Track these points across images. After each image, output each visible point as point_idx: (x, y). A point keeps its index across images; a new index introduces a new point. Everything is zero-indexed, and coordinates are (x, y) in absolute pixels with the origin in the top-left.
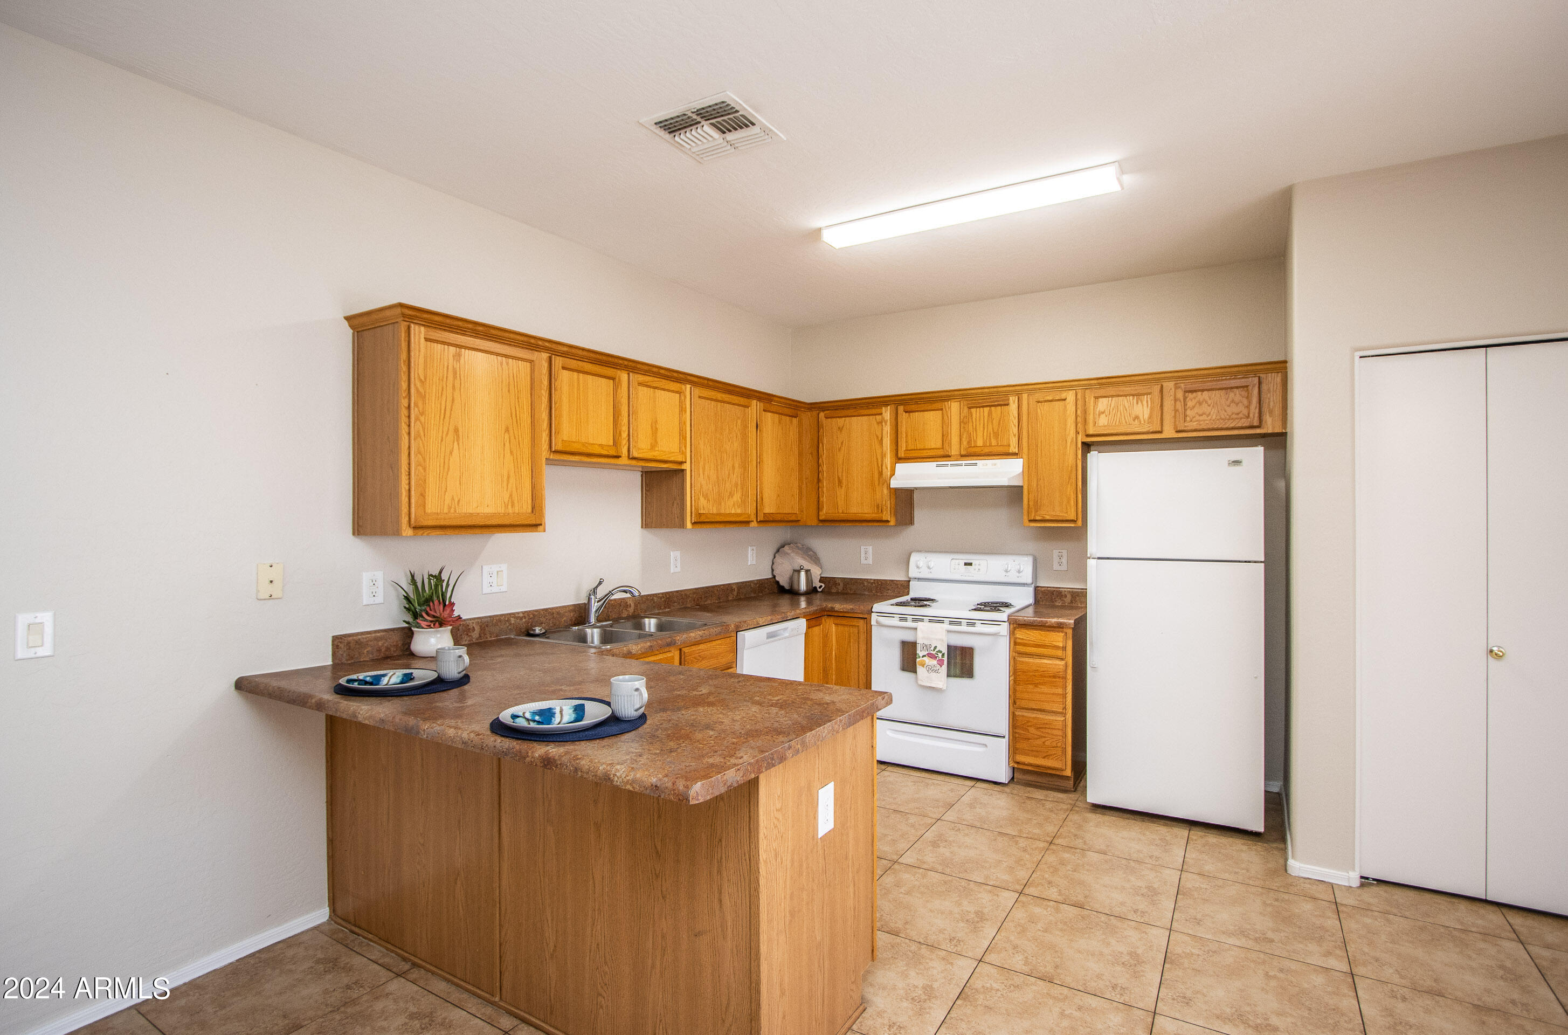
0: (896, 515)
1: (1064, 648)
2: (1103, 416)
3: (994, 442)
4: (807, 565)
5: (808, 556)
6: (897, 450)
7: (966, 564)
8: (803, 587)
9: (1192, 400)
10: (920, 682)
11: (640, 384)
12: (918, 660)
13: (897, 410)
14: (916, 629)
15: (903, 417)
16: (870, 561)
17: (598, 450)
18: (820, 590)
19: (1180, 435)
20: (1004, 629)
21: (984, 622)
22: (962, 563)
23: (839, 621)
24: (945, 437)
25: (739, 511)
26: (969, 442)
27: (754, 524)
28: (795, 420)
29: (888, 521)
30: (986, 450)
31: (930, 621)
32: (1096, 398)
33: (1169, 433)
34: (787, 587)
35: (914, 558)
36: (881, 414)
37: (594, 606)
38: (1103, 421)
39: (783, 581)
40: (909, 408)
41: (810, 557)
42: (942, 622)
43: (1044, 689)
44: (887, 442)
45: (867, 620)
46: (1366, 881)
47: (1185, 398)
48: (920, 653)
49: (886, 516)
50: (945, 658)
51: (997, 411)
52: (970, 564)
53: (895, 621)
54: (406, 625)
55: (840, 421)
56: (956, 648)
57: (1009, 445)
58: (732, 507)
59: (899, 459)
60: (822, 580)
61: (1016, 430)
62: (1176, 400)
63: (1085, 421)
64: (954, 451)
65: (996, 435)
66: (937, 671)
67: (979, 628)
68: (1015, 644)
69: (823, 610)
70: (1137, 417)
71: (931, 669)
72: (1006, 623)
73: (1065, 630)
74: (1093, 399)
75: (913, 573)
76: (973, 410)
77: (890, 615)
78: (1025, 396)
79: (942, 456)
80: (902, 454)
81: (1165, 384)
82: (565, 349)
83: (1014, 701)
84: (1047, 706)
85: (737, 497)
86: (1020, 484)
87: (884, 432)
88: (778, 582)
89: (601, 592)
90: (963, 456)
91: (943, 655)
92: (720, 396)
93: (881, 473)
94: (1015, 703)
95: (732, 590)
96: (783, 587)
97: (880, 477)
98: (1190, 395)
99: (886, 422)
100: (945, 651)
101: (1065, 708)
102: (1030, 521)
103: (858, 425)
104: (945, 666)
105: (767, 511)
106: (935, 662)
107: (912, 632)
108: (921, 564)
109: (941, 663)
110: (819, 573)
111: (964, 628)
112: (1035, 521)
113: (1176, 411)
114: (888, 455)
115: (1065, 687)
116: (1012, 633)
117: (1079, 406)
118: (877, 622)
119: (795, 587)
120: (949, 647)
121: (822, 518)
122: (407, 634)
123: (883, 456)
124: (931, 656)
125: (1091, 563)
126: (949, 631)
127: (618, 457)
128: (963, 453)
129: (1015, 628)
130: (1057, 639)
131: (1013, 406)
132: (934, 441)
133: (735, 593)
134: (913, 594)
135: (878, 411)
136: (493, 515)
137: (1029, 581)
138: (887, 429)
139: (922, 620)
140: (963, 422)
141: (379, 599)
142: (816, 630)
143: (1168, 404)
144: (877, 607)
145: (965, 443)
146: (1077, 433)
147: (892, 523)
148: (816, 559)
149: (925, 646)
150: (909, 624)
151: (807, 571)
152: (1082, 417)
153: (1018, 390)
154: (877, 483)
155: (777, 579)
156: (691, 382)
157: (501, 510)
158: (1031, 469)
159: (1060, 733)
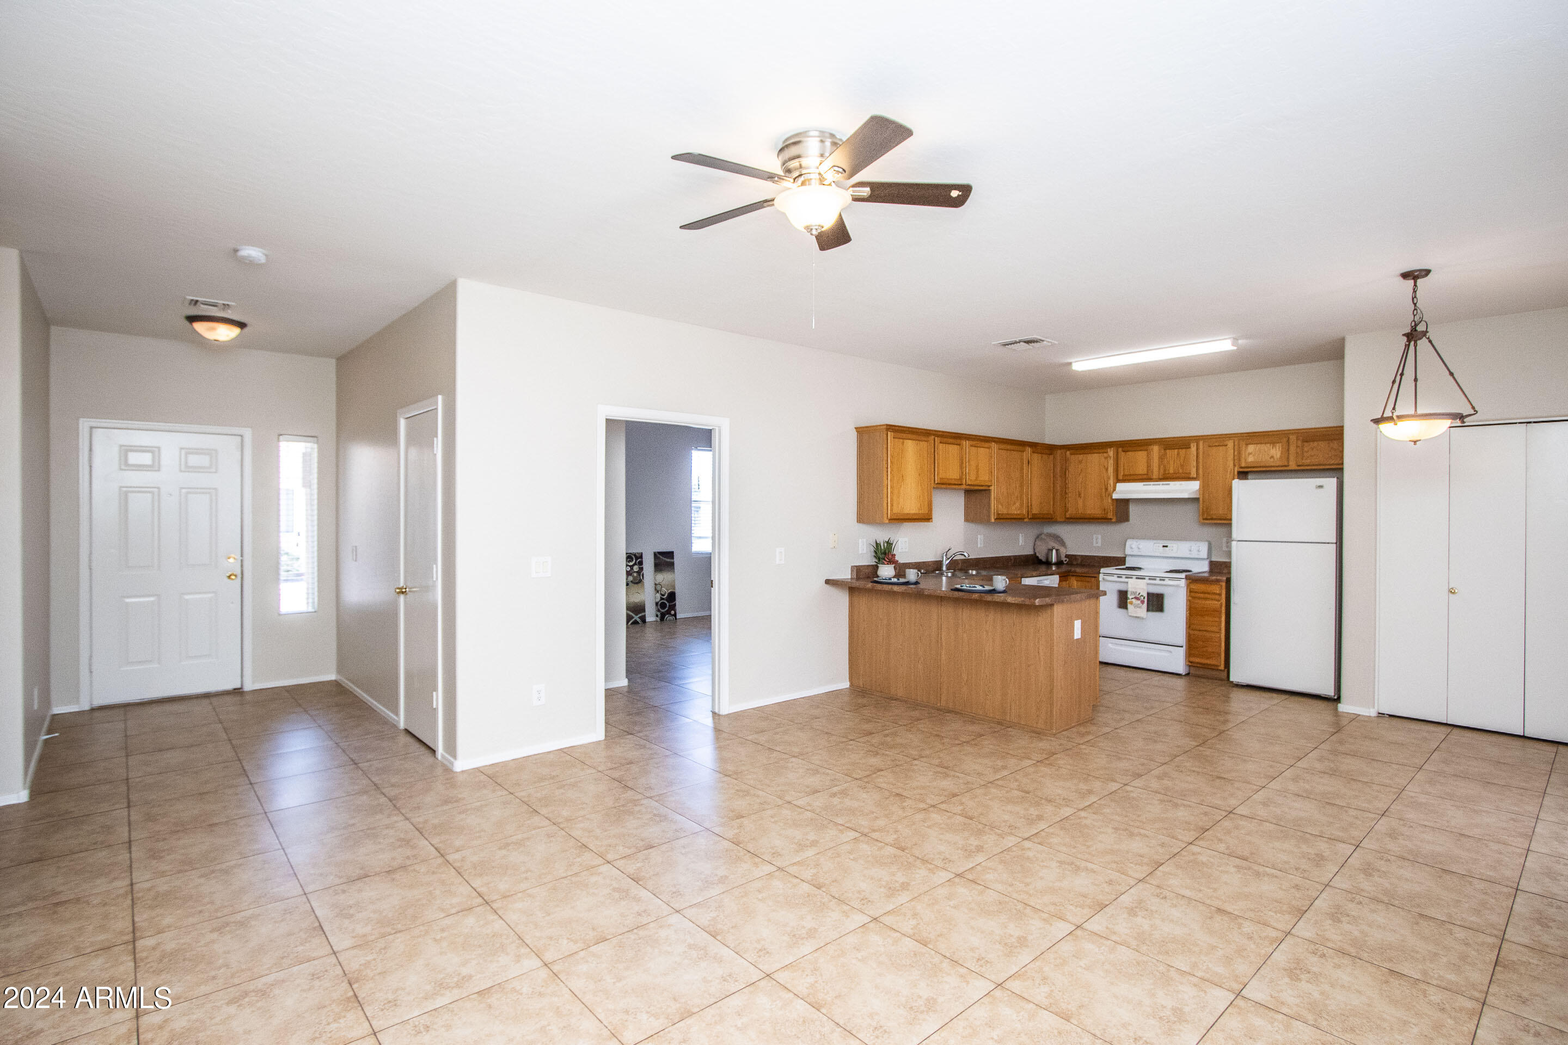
0: (1116, 515)
1: (1220, 595)
2: (1251, 456)
3: (1181, 471)
4: (1057, 546)
5: (1057, 540)
6: (1117, 475)
7: (1164, 546)
8: (1054, 560)
9: (1307, 447)
10: (1130, 614)
11: (971, 446)
12: (1128, 601)
13: (1117, 450)
14: (1127, 583)
15: (1122, 454)
16: (1099, 544)
17: (953, 482)
18: (1065, 562)
19: (1300, 468)
20: (1183, 583)
21: (1171, 579)
22: (1161, 545)
23: (1079, 579)
24: (1149, 466)
25: (1018, 512)
26: (1165, 470)
27: (1026, 520)
28: (1051, 457)
29: (1111, 519)
30: (1175, 476)
31: (1137, 578)
32: (1247, 445)
33: (1293, 466)
34: (1044, 560)
35: (1129, 543)
36: (1107, 452)
37: (946, 562)
38: (1251, 459)
39: (1042, 556)
40: (1125, 449)
41: (1059, 541)
42: (1144, 579)
43: (1206, 618)
44: (1111, 470)
45: (1097, 578)
46: (1381, 715)
47: (1303, 446)
48: (1130, 596)
49: (1110, 515)
50: (1146, 600)
51: (1182, 452)
52: (1166, 546)
53: (1115, 578)
54: (875, 564)
55: (1081, 457)
56: (1153, 594)
57: (1190, 473)
58: (1015, 510)
59: (1118, 481)
60: (1067, 556)
61: (1195, 463)
62: (1297, 447)
63: (1240, 460)
64: (1155, 476)
65: (1182, 466)
66: (1140, 607)
67: (1167, 582)
68: (1190, 592)
69: (1070, 571)
70: (1272, 457)
71: (1136, 606)
72: (1184, 580)
73: (1221, 583)
74: (1244, 446)
75: (1128, 551)
76: (1168, 451)
77: (1112, 575)
78: (1201, 443)
79: (1146, 478)
80: (1120, 477)
81: (1291, 437)
82: (941, 433)
83: (1190, 625)
84: (1209, 629)
85: (1018, 504)
86: (1198, 497)
87: (1109, 464)
88: (1038, 557)
89: (950, 554)
90: (1160, 480)
91: (1144, 598)
92: (1009, 447)
93: (1106, 489)
94: (1190, 627)
95: (1011, 560)
96: (1041, 560)
97: (1107, 491)
98: (1306, 444)
99: (1110, 458)
100: (1145, 595)
101: (1220, 630)
102: (1204, 519)
103: (1094, 459)
104: (1145, 604)
105: (1034, 512)
106: (1139, 602)
107: (1125, 584)
108: (1133, 546)
109: (1143, 602)
110: (1064, 551)
111: (1158, 582)
112: (1206, 519)
113: (1297, 453)
114: (1112, 478)
115: (1220, 617)
116: (1188, 586)
117: (1236, 449)
118: (1103, 579)
119: (1050, 560)
120: (1148, 594)
121: (1068, 516)
122: (876, 568)
123: (1109, 478)
124: (1137, 598)
125: (1234, 543)
126: (1148, 584)
127: (962, 484)
128: (1160, 477)
129: (1190, 583)
130: (1215, 588)
131: (1193, 449)
132: (1141, 469)
133: (1013, 561)
134: (1127, 565)
135: (1105, 451)
136: (915, 514)
137: (1206, 556)
138: (1111, 462)
139: (1132, 578)
140: (1161, 458)
141: (865, 551)
142: (1064, 583)
143: (1292, 449)
144: (1102, 570)
145: (1162, 471)
146: (1234, 465)
147: (1114, 520)
148: (1063, 543)
149: (1134, 593)
150: (1123, 579)
151: (1057, 550)
152: (1238, 457)
153: (1197, 439)
154: (1104, 495)
155: (1037, 555)
156: (994, 442)
157: (917, 512)
158: (1204, 487)
159: (1217, 644)
